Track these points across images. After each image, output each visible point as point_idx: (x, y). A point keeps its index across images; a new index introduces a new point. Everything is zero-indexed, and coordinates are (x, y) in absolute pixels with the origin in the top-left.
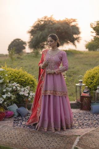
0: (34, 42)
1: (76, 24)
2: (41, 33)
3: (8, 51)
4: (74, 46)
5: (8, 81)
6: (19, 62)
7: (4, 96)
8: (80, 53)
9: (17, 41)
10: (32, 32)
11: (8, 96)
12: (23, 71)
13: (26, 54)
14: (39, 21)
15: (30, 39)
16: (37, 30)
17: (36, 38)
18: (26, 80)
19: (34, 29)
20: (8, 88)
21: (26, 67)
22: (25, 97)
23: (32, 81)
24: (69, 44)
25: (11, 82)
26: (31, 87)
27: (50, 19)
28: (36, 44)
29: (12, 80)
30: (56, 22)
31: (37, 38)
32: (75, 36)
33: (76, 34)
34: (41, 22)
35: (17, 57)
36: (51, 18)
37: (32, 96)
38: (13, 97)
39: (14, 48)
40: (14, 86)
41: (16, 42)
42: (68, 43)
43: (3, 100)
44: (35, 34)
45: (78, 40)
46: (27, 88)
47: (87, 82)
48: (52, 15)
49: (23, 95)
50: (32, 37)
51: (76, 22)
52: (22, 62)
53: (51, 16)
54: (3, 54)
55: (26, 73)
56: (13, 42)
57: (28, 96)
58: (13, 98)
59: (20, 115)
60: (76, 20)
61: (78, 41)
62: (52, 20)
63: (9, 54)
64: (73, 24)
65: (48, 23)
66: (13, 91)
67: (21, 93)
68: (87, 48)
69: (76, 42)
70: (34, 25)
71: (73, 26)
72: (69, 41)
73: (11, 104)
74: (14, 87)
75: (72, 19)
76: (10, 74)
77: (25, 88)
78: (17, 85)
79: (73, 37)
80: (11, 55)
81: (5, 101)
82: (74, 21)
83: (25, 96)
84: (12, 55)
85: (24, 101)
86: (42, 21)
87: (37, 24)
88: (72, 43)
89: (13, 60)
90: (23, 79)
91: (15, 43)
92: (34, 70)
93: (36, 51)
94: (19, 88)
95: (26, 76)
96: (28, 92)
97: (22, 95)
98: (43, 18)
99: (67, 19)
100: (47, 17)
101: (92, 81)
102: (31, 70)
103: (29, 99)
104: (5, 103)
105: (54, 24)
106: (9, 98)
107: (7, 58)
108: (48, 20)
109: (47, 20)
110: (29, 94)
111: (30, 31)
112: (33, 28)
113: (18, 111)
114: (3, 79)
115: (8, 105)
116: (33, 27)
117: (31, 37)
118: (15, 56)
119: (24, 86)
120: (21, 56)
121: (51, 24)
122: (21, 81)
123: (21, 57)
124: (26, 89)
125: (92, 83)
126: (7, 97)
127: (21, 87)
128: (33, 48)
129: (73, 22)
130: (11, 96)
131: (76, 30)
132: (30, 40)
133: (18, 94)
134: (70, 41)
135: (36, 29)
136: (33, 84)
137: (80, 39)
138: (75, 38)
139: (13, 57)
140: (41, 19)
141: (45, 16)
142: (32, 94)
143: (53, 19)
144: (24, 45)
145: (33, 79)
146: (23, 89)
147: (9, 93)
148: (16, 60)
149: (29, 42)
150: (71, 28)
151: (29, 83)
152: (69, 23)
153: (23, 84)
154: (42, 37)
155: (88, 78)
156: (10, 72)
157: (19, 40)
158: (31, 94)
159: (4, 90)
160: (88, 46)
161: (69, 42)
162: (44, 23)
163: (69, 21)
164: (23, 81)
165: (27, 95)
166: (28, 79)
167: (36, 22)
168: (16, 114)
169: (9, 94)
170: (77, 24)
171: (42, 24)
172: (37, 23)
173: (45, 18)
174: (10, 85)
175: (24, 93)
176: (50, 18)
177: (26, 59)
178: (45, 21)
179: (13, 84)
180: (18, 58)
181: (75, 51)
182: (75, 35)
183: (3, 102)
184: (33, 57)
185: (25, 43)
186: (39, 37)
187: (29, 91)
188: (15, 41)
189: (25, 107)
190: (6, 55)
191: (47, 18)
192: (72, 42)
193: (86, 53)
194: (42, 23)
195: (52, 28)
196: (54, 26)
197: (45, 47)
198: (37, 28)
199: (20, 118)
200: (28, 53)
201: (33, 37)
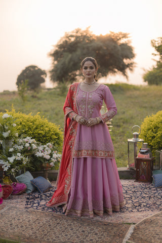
0: (59, 71)
1: (127, 42)
2: (70, 56)
3: (17, 86)
4: (125, 77)
5: (17, 135)
6: (34, 104)
7: (11, 159)
8: (135, 88)
9: (32, 69)
10: (56, 55)
11: (18, 158)
12: (41, 118)
13: (46, 91)
14: (68, 37)
15: (53, 65)
16: (64, 51)
17: (62, 65)
18: (46, 133)
19: (59, 50)
20: (16, 146)
21: (46, 111)
22: (44, 161)
23: (56, 134)
24: (116, 74)
25: (22, 136)
26: (54, 144)
27: (85, 34)
28: (62, 74)
29: (24, 133)
30: (95, 39)
31: (64, 64)
32: (126, 61)
33: (127, 57)
34: (70, 38)
35: (31, 95)
36: (87, 31)
37: (57, 158)
38: (26, 160)
39: (26, 81)
40: (27, 142)
41: (30, 70)
42: (115, 72)
43: (9, 166)
44: (61, 57)
45: (131, 68)
46: (48, 146)
47: (146, 136)
48: (89, 27)
49: (42, 158)
50: (56, 62)
51: (127, 38)
52: (40, 104)
53: (87, 28)
54: (8, 91)
55: (46, 121)
56: (24, 72)
57: (50, 159)
58: (24, 163)
59: (36, 190)
60: (129, 36)
61: (131, 70)
62: (88, 35)
63: (19, 90)
64: (123, 41)
65: (82, 40)
66: (25, 152)
67: (39, 154)
68: (145, 81)
69: (128, 71)
70: (59, 44)
71: (123, 44)
72: (117, 68)
73: (23, 172)
74: (27, 145)
75: (121, 33)
76: (21, 123)
77: (45, 146)
78: (31, 141)
79: (123, 62)
80: (21, 93)
81: (12, 167)
82: (125, 36)
83: (45, 158)
84: (23, 92)
85: (43, 168)
86: (72, 36)
87: (63, 42)
88: (121, 73)
89: (24, 101)
90: (42, 132)
91: (28, 72)
92: (59, 117)
93: (62, 85)
94: (34, 146)
95: (47, 127)
96: (50, 152)
97: (39, 157)
98: (73, 32)
99: (113, 33)
100: (80, 29)
101: (155, 135)
102: (54, 116)
103: (52, 164)
104: (13, 170)
105: (92, 41)
106: (18, 163)
107: (15, 97)
108: (82, 36)
109: (80, 35)
110: (51, 155)
111: (53, 52)
112: (57, 48)
113: (33, 183)
114: (9, 131)
115: (17, 174)
116: (57, 46)
117: (53, 63)
118: (29, 93)
119: (44, 143)
120: (38, 93)
121: (87, 41)
122: (39, 134)
123: (38, 95)
124: (47, 148)
125: (154, 137)
126: (15, 160)
127: (38, 145)
128: (57, 81)
129: (123, 37)
130: (22, 160)
131: (128, 52)
132: (53, 68)
133: (33, 156)
134: (118, 70)
135: (62, 49)
136: (58, 139)
137: (135, 67)
138: (127, 64)
139: (25, 95)
140: (70, 34)
141: (77, 28)
142: (57, 156)
143: (90, 33)
144: (42, 76)
145: (58, 131)
146: (41, 148)
147: (19, 154)
148: (29, 101)
149: (50, 72)
150: (119, 48)
151: (51, 138)
152: (116, 40)
153: (42, 139)
154: (72, 63)
155: (149, 130)
156: (21, 120)
157: (34, 67)
158: (55, 155)
159: (11, 150)
160: (148, 77)
161: (116, 70)
162: (75, 40)
163: (117, 37)
164: (41, 134)
165: (48, 157)
166: (50, 130)
167: (62, 38)
168: (31, 188)
169: (19, 156)
170: (130, 42)
171: (72, 42)
172: (64, 40)
173: (77, 32)
174: (21, 141)
175: (42, 154)
176: (85, 32)
177: (46, 99)
178: (77, 37)
179: (25, 140)
180: (33, 97)
181: (126, 85)
182: (126, 59)
183: (10, 169)
184: (58, 95)
185: (44, 73)
186: (67, 63)
187: (52, 151)
188: (28, 69)
189: (45, 177)
190: (14, 93)
191: (81, 31)
192: (121, 71)
193: (145, 89)
194: (73, 39)
195: (88, 48)
196: (92, 44)
197: (76, 79)
198: (64, 48)
199: (37, 195)
200: (49, 89)
201: (58, 62)
